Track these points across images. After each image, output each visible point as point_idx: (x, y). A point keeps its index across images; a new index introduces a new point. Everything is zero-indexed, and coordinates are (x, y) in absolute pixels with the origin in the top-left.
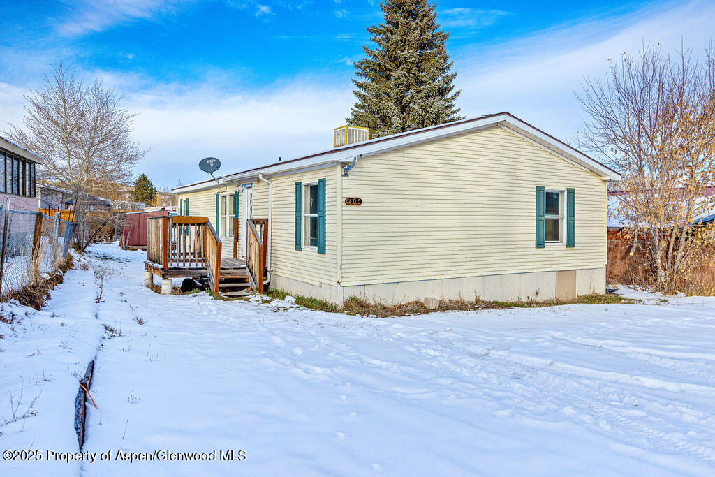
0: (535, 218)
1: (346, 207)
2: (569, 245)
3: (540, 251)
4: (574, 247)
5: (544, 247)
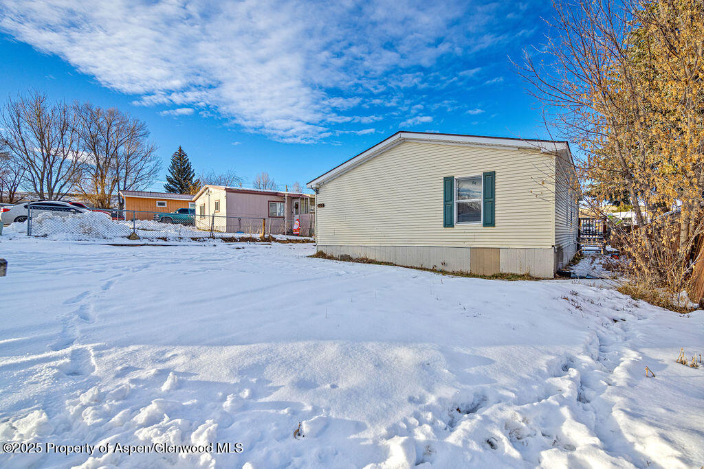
1: (318, 209)
2: (485, 225)
3: (449, 230)
4: (494, 226)
5: (453, 227)
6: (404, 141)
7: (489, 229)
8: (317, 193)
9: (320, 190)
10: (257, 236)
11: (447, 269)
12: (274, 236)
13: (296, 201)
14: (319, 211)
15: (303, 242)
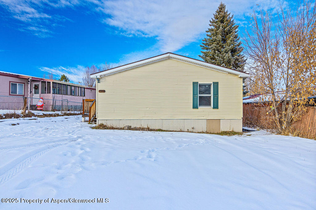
0: (192, 96)
1: (99, 93)
2: (214, 108)
3: (195, 110)
4: (218, 108)
5: (198, 108)
6: (169, 58)
7: (215, 110)
8: (99, 82)
9: (101, 80)
10: (19, 112)
11: (194, 131)
12: (33, 112)
13: (37, 83)
14: (99, 95)
15: (55, 116)
